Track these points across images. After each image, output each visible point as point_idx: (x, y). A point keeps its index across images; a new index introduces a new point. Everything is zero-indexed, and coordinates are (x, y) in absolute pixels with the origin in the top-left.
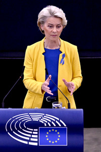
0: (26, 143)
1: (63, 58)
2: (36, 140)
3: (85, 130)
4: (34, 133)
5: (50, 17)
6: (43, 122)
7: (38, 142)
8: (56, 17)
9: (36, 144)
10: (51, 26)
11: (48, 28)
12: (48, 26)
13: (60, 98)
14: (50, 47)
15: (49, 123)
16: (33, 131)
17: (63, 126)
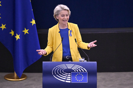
1: (71, 33)
16: (68, 74)
17: (85, 71)
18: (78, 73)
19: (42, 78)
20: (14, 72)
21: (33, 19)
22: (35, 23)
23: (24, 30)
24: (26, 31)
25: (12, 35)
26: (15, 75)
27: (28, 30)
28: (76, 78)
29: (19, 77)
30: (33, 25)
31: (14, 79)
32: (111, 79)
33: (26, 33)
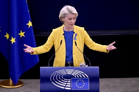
0: (64, 88)
1: (76, 36)
2: (70, 86)
3: (100, 80)
4: (68, 82)
6: (74, 75)
7: (70, 87)
9: (70, 89)
13: (75, 61)
16: (68, 81)
17: (86, 77)
18: (79, 79)
19: (39, 85)
20: (10, 79)
21: (29, 21)
22: (32, 26)
23: (20, 33)
25: (7, 39)
26: (11, 81)
27: (24, 33)
28: (76, 85)
29: (15, 84)
30: (29, 27)
31: (9, 86)
32: (116, 85)
33: (22, 36)
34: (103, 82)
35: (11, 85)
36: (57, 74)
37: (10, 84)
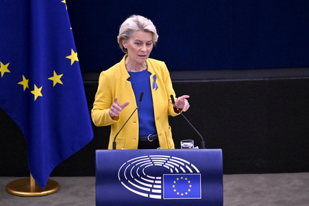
0: (146, 195)
1: (155, 81)
2: (160, 191)
3: (225, 177)
4: (156, 182)
5: (139, 31)
6: (168, 168)
7: (161, 194)
8: (146, 31)
9: (159, 197)
10: (139, 43)
11: (134, 46)
12: (136, 43)
14: (135, 70)
15: (176, 169)
16: (156, 180)
18: (179, 177)
21: (72, 51)
22: (77, 60)
23: (53, 76)
24: (57, 79)
25: (24, 89)
26: (33, 182)
27: (61, 76)
28: (174, 188)
29: (40, 188)
30: (72, 63)
32: (257, 189)
33: (58, 84)
34: (231, 183)
35: (32, 189)
36: (132, 166)
37: (30, 188)
